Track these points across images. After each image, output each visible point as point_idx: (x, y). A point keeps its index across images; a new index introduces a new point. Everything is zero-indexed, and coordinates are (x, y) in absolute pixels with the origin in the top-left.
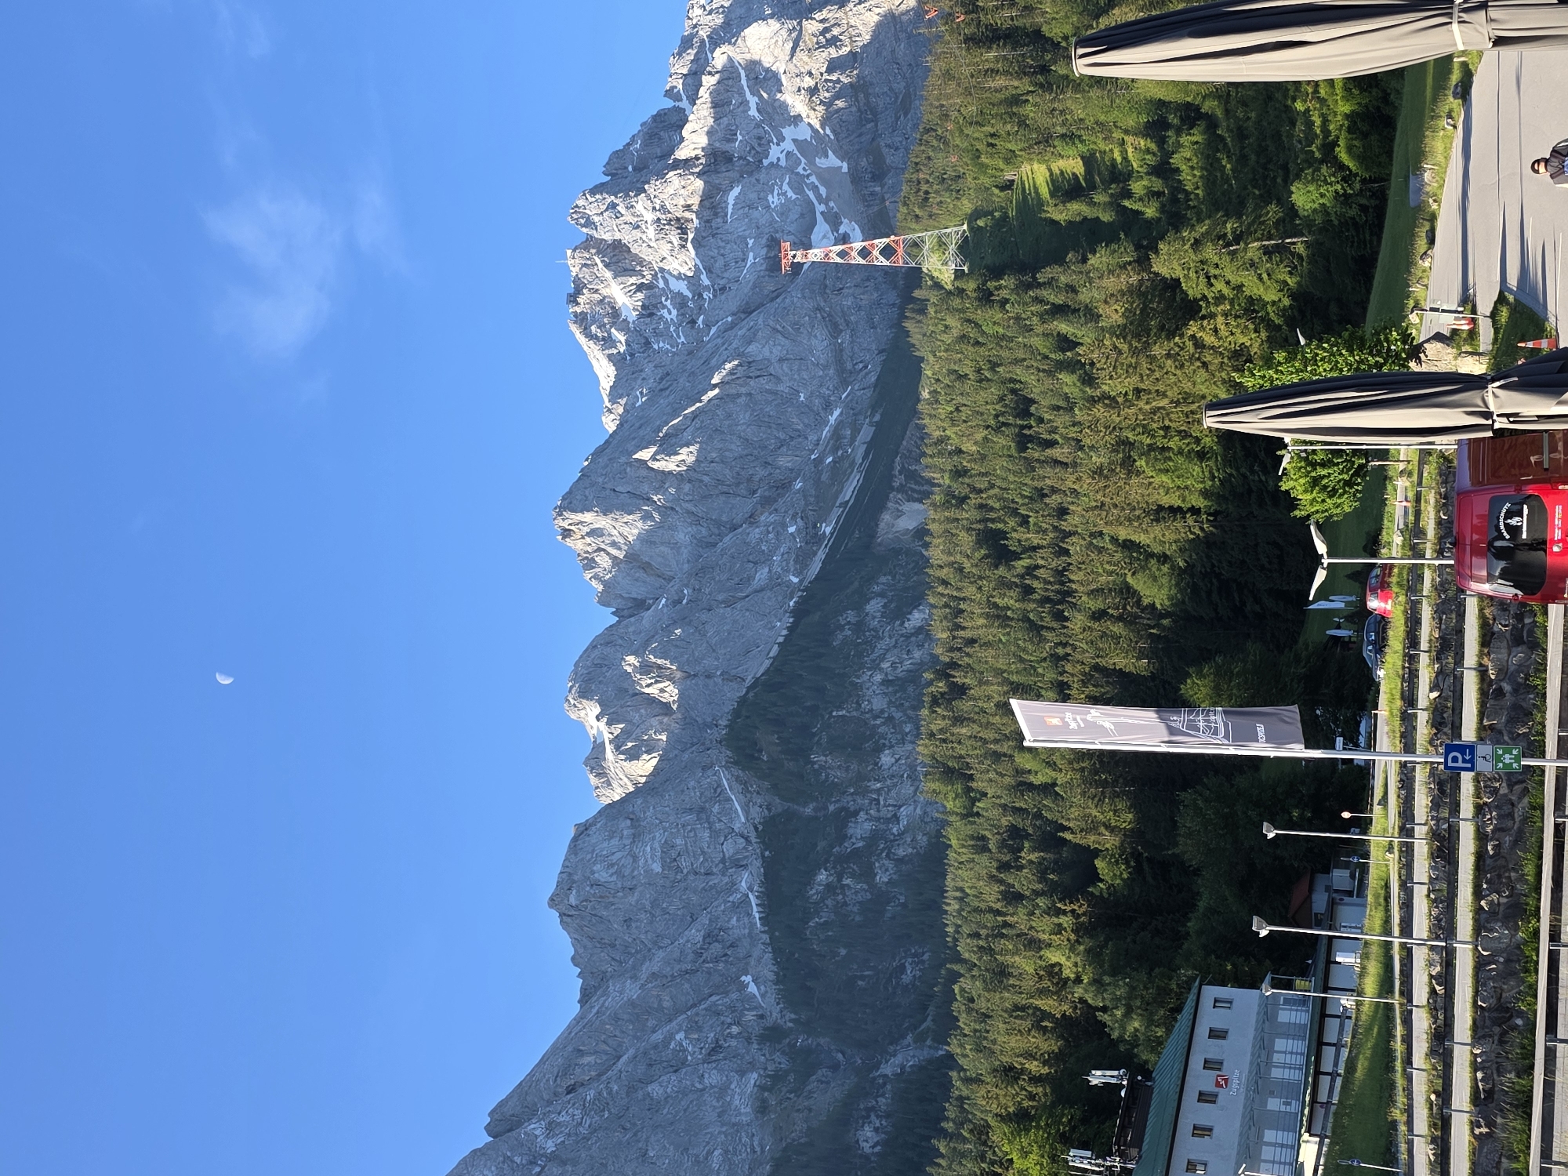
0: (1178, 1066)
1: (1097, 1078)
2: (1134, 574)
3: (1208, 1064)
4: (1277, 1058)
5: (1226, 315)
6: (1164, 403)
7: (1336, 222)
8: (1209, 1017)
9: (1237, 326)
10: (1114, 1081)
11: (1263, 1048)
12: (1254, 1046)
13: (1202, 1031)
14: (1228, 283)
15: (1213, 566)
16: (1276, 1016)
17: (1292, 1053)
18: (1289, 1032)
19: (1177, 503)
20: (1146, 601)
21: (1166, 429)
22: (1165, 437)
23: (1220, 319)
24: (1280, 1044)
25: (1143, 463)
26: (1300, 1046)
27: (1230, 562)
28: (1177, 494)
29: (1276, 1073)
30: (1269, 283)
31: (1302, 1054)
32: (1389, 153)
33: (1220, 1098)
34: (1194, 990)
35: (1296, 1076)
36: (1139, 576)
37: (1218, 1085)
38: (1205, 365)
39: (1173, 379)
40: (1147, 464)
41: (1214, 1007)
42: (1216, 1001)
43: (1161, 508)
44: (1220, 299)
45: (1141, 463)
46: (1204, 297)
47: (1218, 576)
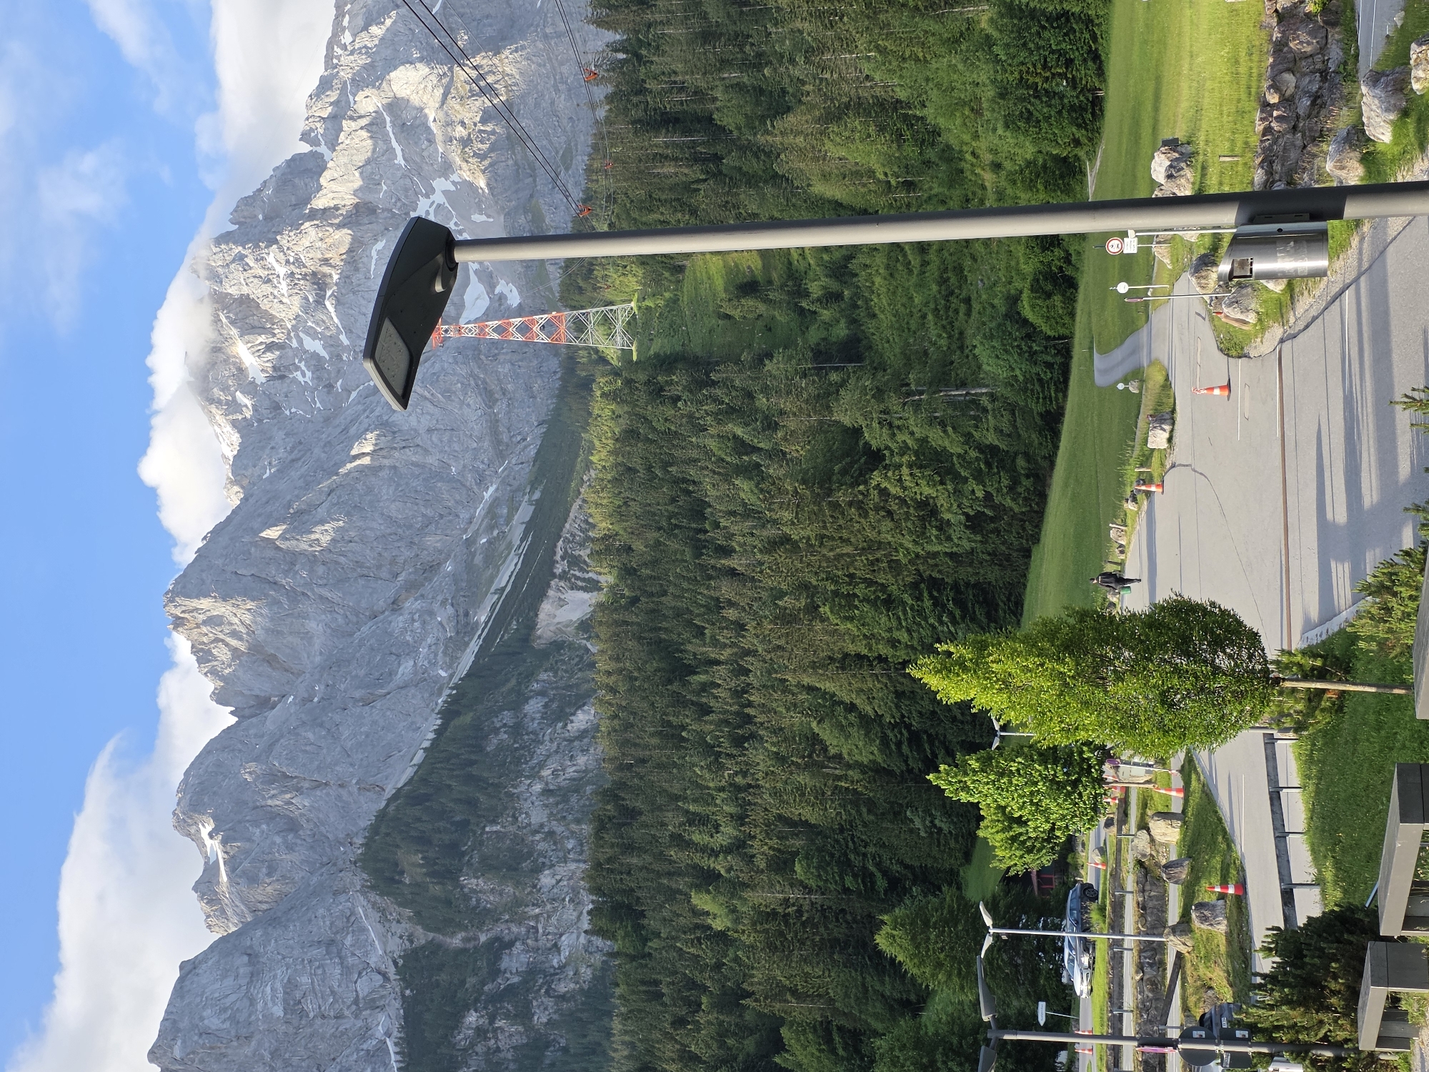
2: (819, 722)
5: (910, 466)
6: (848, 549)
7: (1021, 378)
9: (923, 477)
14: (912, 433)
15: (903, 716)
19: (865, 652)
20: (832, 751)
21: (851, 576)
22: (850, 584)
23: (905, 470)
25: (827, 609)
27: (920, 713)
28: (864, 642)
30: (954, 436)
32: (1072, 315)
36: (826, 725)
38: (890, 514)
39: (857, 526)
40: (832, 612)
43: (846, 655)
44: (905, 449)
45: (825, 610)
46: (887, 448)
47: (908, 727)
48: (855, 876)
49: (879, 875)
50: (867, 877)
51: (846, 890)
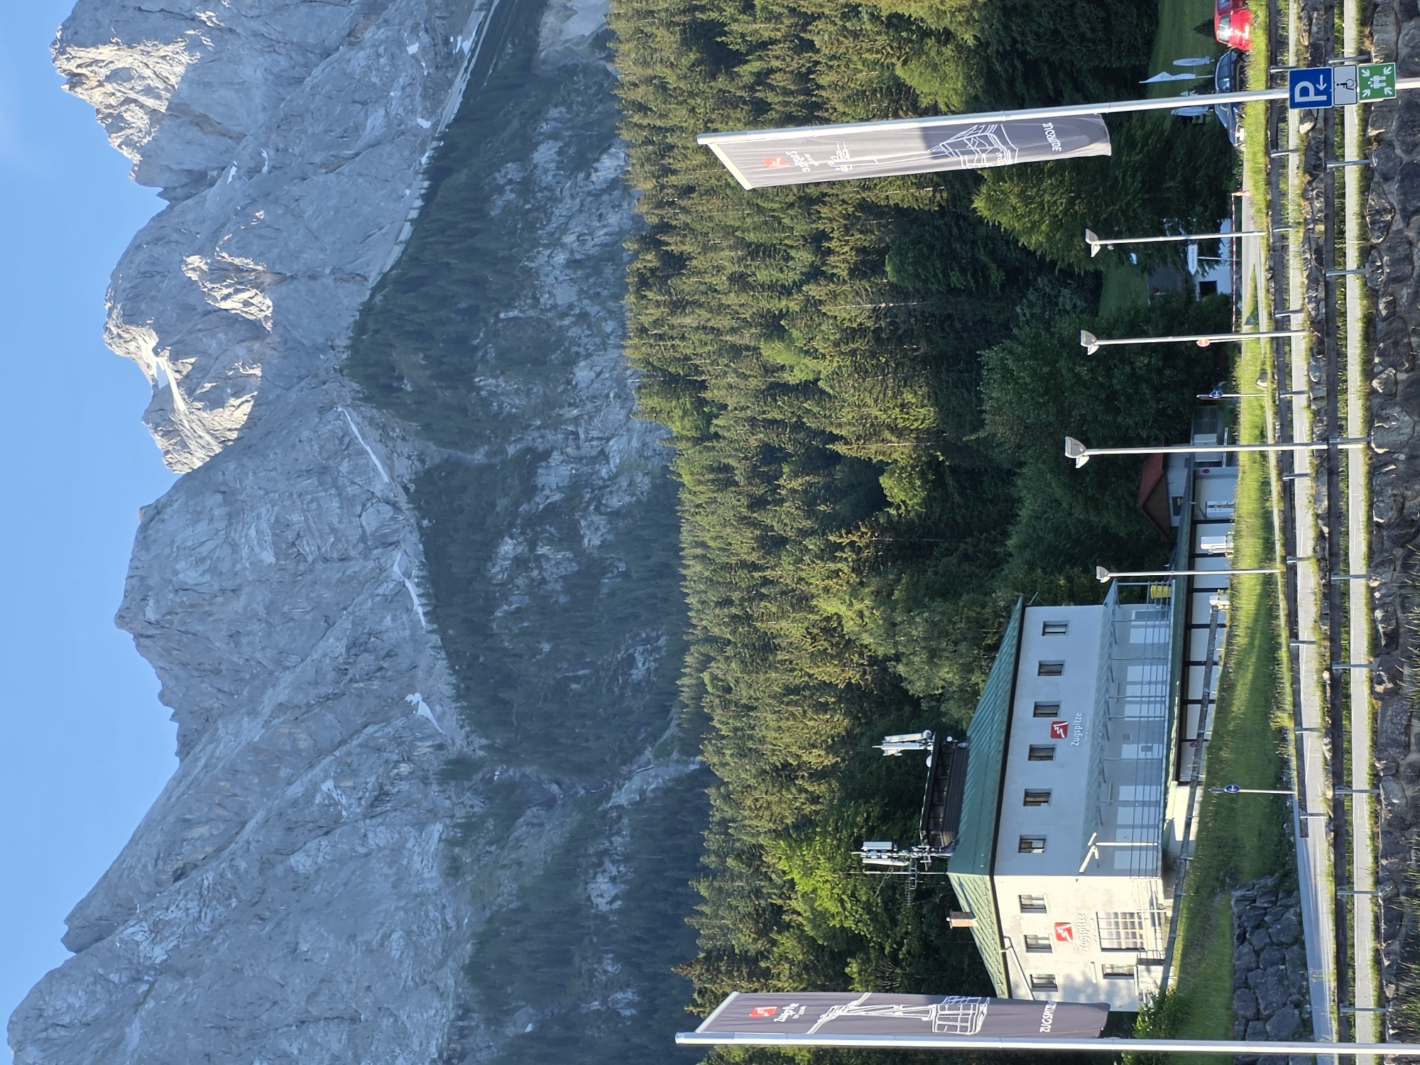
0: (1001, 717)
1: (893, 746)
2: (905, 63)
3: (1040, 710)
4: (1131, 690)
8: (1037, 648)
10: (916, 747)
11: (1113, 679)
12: (1099, 679)
13: (1029, 667)
15: (1014, 41)
16: (1126, 636)
17: (1150, 683)
18: (1147, 655)
20: (923, 102)
24: (1134, 672)
26: (1162, 672)
27: (1037, 34)
29: (1131, 711)
31: (1163, 683)
33: (1058, 754)
34: (1016, 615)
35: (1160, 711)
36: (913, 64)
37: (1055, 735)
41: (1044, 633)
42: (1045, 626)
47: (1022, 55)
48: (963, 271)
49: (994, 266)
50: (979, 270)
51: (952, 291)
